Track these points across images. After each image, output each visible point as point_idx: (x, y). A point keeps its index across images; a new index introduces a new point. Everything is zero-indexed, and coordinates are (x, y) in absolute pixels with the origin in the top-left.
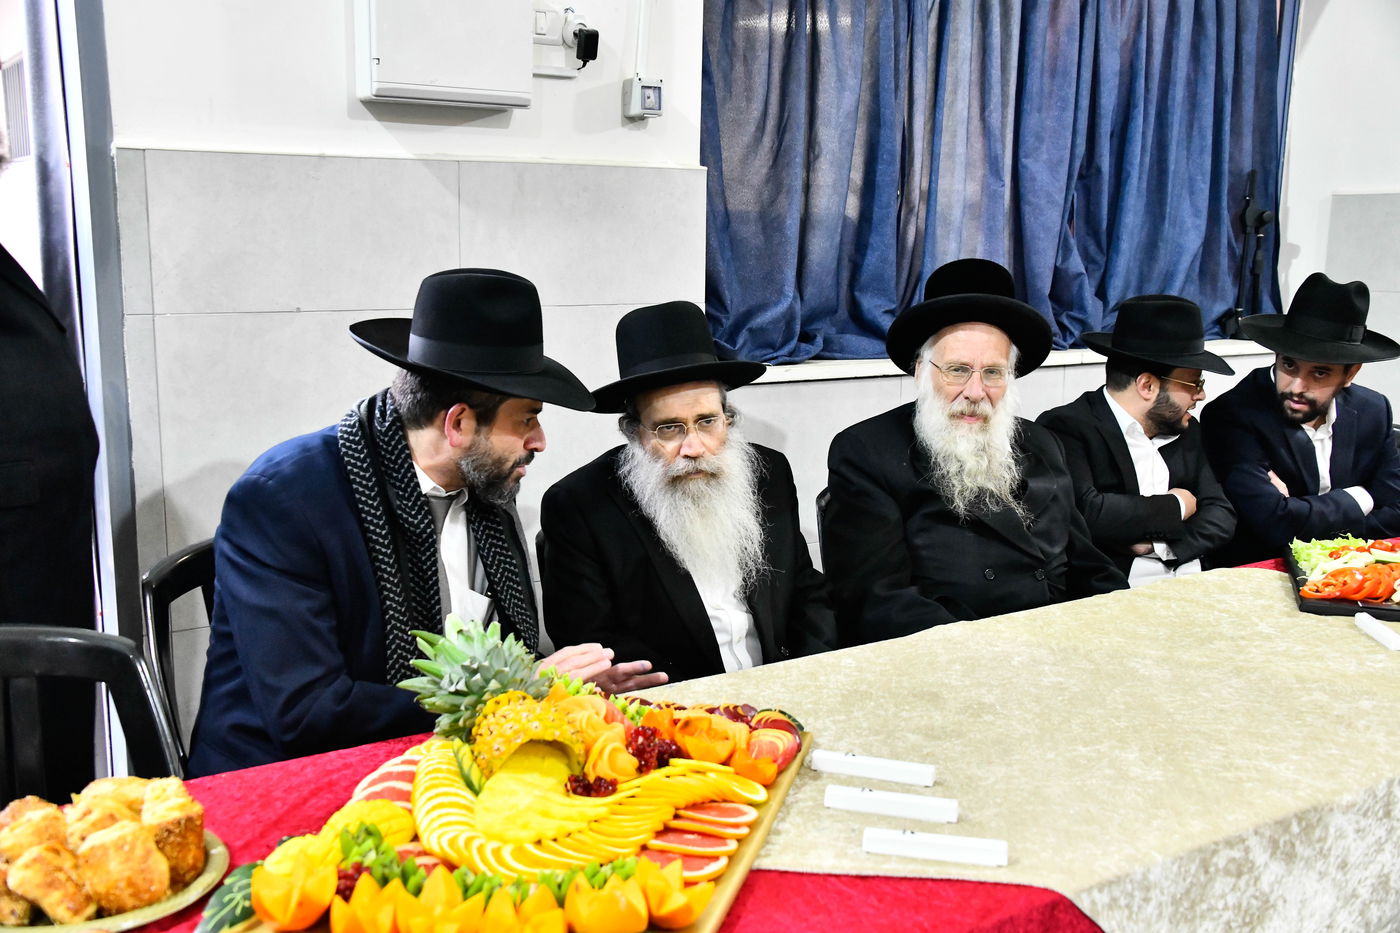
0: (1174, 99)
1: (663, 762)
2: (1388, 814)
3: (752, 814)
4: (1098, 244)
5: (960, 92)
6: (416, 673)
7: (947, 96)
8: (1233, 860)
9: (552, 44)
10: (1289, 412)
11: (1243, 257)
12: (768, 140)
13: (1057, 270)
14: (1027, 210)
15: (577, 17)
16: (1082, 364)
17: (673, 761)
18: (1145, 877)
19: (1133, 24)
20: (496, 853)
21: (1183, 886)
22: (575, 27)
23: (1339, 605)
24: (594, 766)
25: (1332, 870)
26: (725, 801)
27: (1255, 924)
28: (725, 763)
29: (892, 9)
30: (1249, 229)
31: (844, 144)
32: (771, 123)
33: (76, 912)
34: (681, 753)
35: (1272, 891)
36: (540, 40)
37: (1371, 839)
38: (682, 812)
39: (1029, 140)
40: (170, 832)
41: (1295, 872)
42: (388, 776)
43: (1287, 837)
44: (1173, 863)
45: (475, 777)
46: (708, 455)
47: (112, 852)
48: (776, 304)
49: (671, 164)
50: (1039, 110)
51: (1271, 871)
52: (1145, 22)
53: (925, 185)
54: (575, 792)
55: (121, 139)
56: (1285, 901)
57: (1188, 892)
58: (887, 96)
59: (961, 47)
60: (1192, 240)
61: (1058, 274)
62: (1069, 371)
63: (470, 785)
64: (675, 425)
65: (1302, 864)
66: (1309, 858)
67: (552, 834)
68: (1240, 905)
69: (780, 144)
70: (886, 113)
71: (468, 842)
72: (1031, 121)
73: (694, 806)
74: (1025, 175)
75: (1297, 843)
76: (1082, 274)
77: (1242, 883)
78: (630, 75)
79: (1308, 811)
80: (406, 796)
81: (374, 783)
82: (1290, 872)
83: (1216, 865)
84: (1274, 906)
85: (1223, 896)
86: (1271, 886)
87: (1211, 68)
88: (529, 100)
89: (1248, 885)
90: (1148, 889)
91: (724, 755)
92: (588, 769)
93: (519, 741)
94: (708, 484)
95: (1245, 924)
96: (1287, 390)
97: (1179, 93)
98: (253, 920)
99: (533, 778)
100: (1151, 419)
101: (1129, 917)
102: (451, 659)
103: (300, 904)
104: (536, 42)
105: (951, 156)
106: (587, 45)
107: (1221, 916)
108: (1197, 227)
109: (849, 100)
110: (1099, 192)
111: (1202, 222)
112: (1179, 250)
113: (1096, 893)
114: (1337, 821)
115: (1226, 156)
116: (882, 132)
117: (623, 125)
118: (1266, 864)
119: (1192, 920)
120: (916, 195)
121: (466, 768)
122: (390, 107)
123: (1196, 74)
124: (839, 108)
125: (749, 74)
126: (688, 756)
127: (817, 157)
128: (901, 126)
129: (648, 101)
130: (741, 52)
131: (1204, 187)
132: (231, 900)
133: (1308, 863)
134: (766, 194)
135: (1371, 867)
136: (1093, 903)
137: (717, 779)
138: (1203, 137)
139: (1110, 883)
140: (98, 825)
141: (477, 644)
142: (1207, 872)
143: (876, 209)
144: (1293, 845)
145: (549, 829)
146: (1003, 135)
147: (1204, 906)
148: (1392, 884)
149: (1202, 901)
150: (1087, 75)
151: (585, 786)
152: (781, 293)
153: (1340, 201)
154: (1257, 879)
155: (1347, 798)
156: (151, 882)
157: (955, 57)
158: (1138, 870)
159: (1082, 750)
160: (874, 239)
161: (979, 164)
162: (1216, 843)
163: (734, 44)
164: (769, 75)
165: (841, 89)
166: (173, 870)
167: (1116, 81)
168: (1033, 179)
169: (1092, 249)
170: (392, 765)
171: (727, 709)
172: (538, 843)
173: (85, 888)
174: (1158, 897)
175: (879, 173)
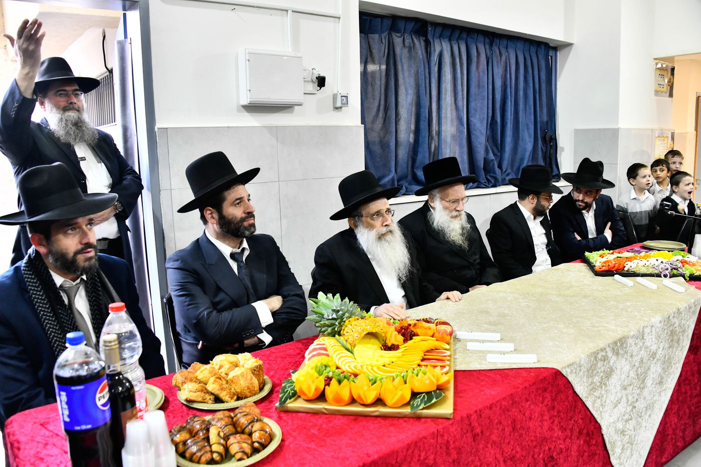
0: (520, 95)
1: (411, 339)
2: (643, 338)
3: (448, 353)
4: (498, 150)
5: (447, 94)
7: (443, 96)
8: (603, 356)
9: (309, 82)
10: (578, 206)
11: (546, 152)
12: (381, 114)
13: (485, 159)
14: (473, 137)
15: (317, 72)
16: (496, 193)
17: (414, 337)
18: (580, 363)
19: (504, 69)
20: (372, 369)
21: (590, 365)
22: (316, 75)
23: (608, 273)
24: (389, 341)
25: (629, 357)
26: (436, 349)
27: (609, 377)
28: (433, 336)
29: (423, 66)
30: (548, 142)
31: (408, 115)
32: (382, 107)
33: (232, 398)
35: (613, 366)
36: (304, 80)
37: (639, 347)
38: (426, 353)
39: (472, 111)
40: (255, 370)
41: (619, 359)
42: (315, 350)
43: (617, 347)
44: (587, 358)
45: (349, 347)
47: (240, 377)
48: (389, 175)
49: (351, 124)
50: (475, 100)
51: (613, 359)
52: (508, 68)
53: (437, 129)
54: (385, 350)
55: (159, 125)
56: (617, 369)
57: (591, 367)
58: (422, 96)
59: (447, 78)
60: (530, 147)
61: (486, 160)
62: (492, 196)
63: (348, 350)
65: (621, 356)
66: (622, 354)
67: (387, 363)
68: (605, 371)
69: (386, 116)
70: (422, 102)
72: (472, 105)
73: (428, 351)
74: (472, 124)
75: (619, 349)
76: (493, 160)
77: (605, 363)
78: (336, 92)
79: (622, 338)
80: (328, 355)
81: (310, 352)
82: (618, 359)
83: (598, 358)
84: (614, 371)
85: (600, 368)
86: (613, 364)
87: (531, 84)
88: (303, 103)
89: (607, 364)
90: (580, 367)
91: (432, 334)
92: (387, 342)
93: (365, 333)
95: (606, 377)
96: (577, 199)
97: (521, 93)
98: (296, 396)
99: (370, 346)
100: (535, 210)
101: (576, 376)
102: (326, 307)
105: (446, 118)
106: (321, 82)
107: (600, 375)
108: (530, 142)
109: (409, 99)
110: (497, 129)
111: (532, 140)
112: (525, 150)
113: (567, 369)
114: (630, 341)
115: (538, 115)
116: (421, 110)
117: (333, 110)
118: (611, 357)
119: (592, 376)
120: (434, 133)
121: (343, 343)
122: (253, 108)
123: (526, 87)
124: (406, 101)
125: (373, 90)
126: (417, 335)
127: (399, 120)
128: (428, 108)
129: (343, 101)
130: (370, 82)
131: (532, 127)
132: (287, 391)
133: (623, 356)
134: (382, 134)
135: (639, 356)
136: (566, 372)
137: (432, 343)
138: (530, 109)
139: (570, 365)
142: (596, 360)
143: (420, 138)
146: (463, 109)
147: (596, 372)
148: (644, 361)
149: (595, 370)
150: (490, 87)
151: (387, 347)
152: (390, 171)
153: (577, 132)
154: (609, 362)
155: (632, 333)
156: (256, 387)
157: (445, 82)
158: (578, 360)
160: (420, 150)
161: (455, 120)
162: (598, 350)
163: (367, 79)
164: (381, 89)
165: (407, 94)
167: (500, 90)
168: (475, 125)
169: (496, 151)
170: (314, 346)
171: (423, 320)
172: (384, 366)
173: (233, 390)
174: (583, 369)
175: (421, 125)
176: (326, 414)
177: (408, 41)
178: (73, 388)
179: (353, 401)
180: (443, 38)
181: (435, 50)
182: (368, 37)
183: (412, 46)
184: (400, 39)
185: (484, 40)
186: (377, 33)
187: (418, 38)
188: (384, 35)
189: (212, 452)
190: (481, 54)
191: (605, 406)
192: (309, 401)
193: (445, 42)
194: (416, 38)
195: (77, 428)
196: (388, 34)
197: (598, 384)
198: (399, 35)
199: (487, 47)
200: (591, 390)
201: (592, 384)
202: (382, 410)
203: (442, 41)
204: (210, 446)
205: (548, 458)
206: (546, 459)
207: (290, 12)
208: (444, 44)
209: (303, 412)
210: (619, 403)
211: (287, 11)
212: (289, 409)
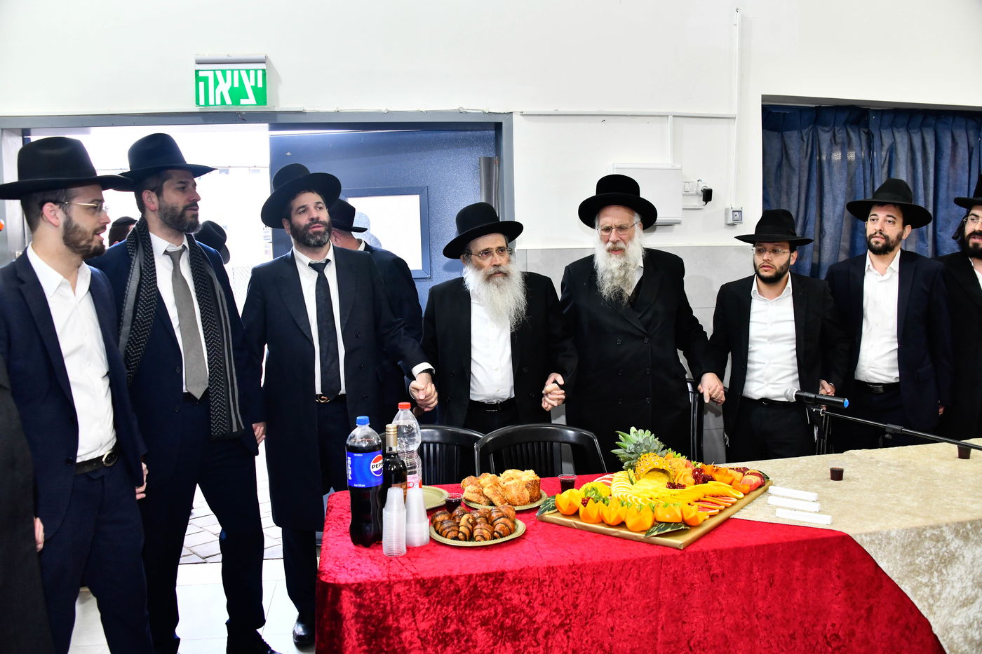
1: (705, 481)
3: (735, 500)
6: (618, 447)
8: (934, 534)
9: (692, 195)
15: (702, 183)
17: (709, 481)
18: (888, 533)
20: (635, 498)
21: (906, 542)
22: (701, 187)
24: (678, 480)
26: (726, 496)
27: (947, 563)
28: (730, 484)
29: (861, 165)
34: (713, 479)
35: (956, 551)
36: (686, 194)
38: (707, 496)
40: (530, 484)
41: (969, 545)
42: (605, 479)
43: (964, 530)
44: (903, 531)
45: (634, 480)
47: (513, 487)
51: (955, 544)
54: (669, 488)
55: (519, 246)
56: (964, 557)
57: (910, 544)
63: (632, 482)
65: (973, 543)
66: (977, 540)
67: (656, 497)
68: (939, 555)
69: (805, 231)
71: (626, 496)
73: (712, 496)
74: (939, 240)
75: (971, 533)
77: (939, 545)
78: (727, 206)
79: (977, 521)
80: (609, 485)
81: (598, 480)
82: (966, 545)
83: (925, 535)
84: (958, 558)
85: (929, 549)
86: (956, 549)
88: (682, 220)
89: (942, 546)
90: (889, 539)
91: (730, 482)
92: (675, 480)
93: (650, 468)
95: (941, 563)
98: (556, 510)
99: (655, 481)
102: (630, 442)
103: (570, 505)
104: (684, 195)
106: (707, 195)
107: (928, 557)
113: (864, 537)
118: (953, 539)
119: (912, 556)
121: (631, 477)
124: (834, 213)
125: (789, 200)
126: (715, 481)
127: (824, 236)
129: (736, 217)
130: (785, 190)
132: (549, 504)
136: (862, 540)
137: (724, 489)
139: (871, 534)
140: (508, 480)
141: (640, 437)
142: (920, 537)
144: (968, 534)
145: (656, 495)
147: (919, 551)
149: (917, 549)
151: (672, 486)
154: (948, 545)
156: (524, 498)
158: (885, 531)
159: (888, 495)
162: (925, 527)
163: (781, 186)
165: (835, 204)
166: (531, 497)
168: (945, 242)
170: (608, 476)
171: (737, 469)
172: (651, 498)
173: (505, 498)
174: (893, 542)
175: (857, 242)
176: (575, 529)
177: (841, 135)
178: (355, 455)
179: (602, 522)
180: (897, 128)
181: (882, 145)
182: (782, 137)
183: (846, 140)
184: (827, 134)
185: (967, 123)
186: (795, 129)
187: (857, 131)
188: (806, 131)
189: (459, 532)
190: (960, 145)
191: (939, 600)
192: (565, 515)
193: (899, 132)
194: (854, 131)
195: (356, 485)
196: (813, 127)
197: (923, 567)
198: (827, 129)
199: (971, 133)
200: (913, 571)
201: (911, 565)
202: (623, 532)
203: (894, 131)
204: (459, 527)
205: (832, 636)
206: (828, 636)
207: (671, 117)
208: (897, 135)
209: (556, 524)
210: (972, 603)
211: (668, 116)
212: (547, 520)
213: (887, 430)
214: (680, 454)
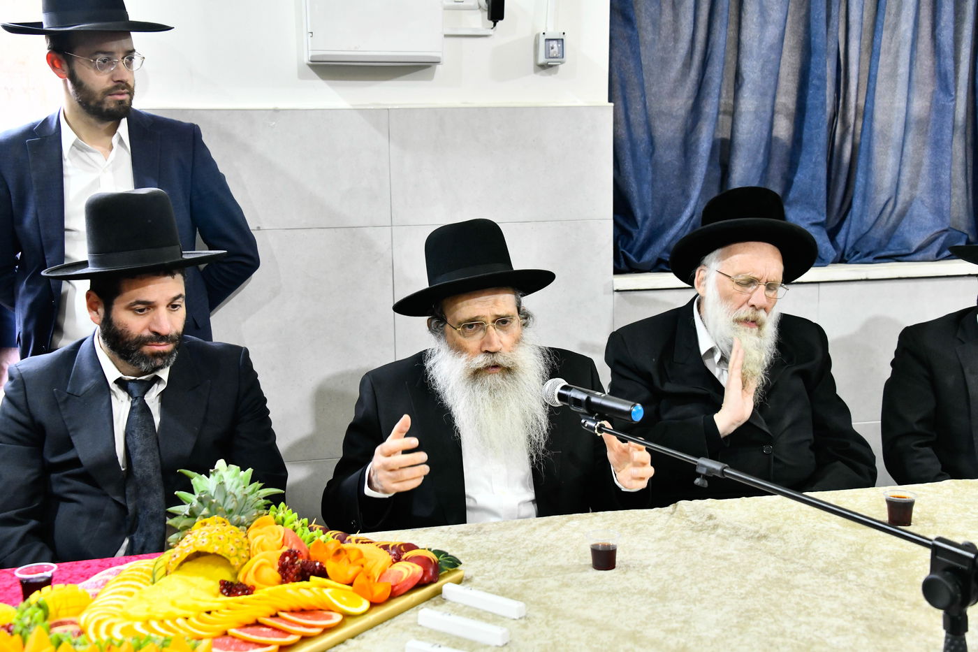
1: (304, 575)
9: (470, 8)
17: (312, 578)
28: (351, 584)
31: (766, 72)
32: (697, 58)
38: (281, 614)
46: (504, 350)
49: (580, 103)
53: (862, 102)
58: (819, 27)
64: (473, 324)
67: (160, 616)
69: (703, 77)
70: (818, 41)
78: (535, 31)
88: (439, 58)
92: (239, 577)
93: (189, 552)
94: (504, 377)
104: (454, 9)
105: (893, 75)
106: (496, 8)
109: (772, 33)
117: (536, 72)
120: (852, 113)
124: (762, 40)
126: (325, 576)
128: (834, 53)
129: (552, 51)
143: (805, 130)
160: (804, 158)
161: (928, 81)
165: (764, 24)
175: (809, 97)
213: (699, 470)
214: (296, 514)
